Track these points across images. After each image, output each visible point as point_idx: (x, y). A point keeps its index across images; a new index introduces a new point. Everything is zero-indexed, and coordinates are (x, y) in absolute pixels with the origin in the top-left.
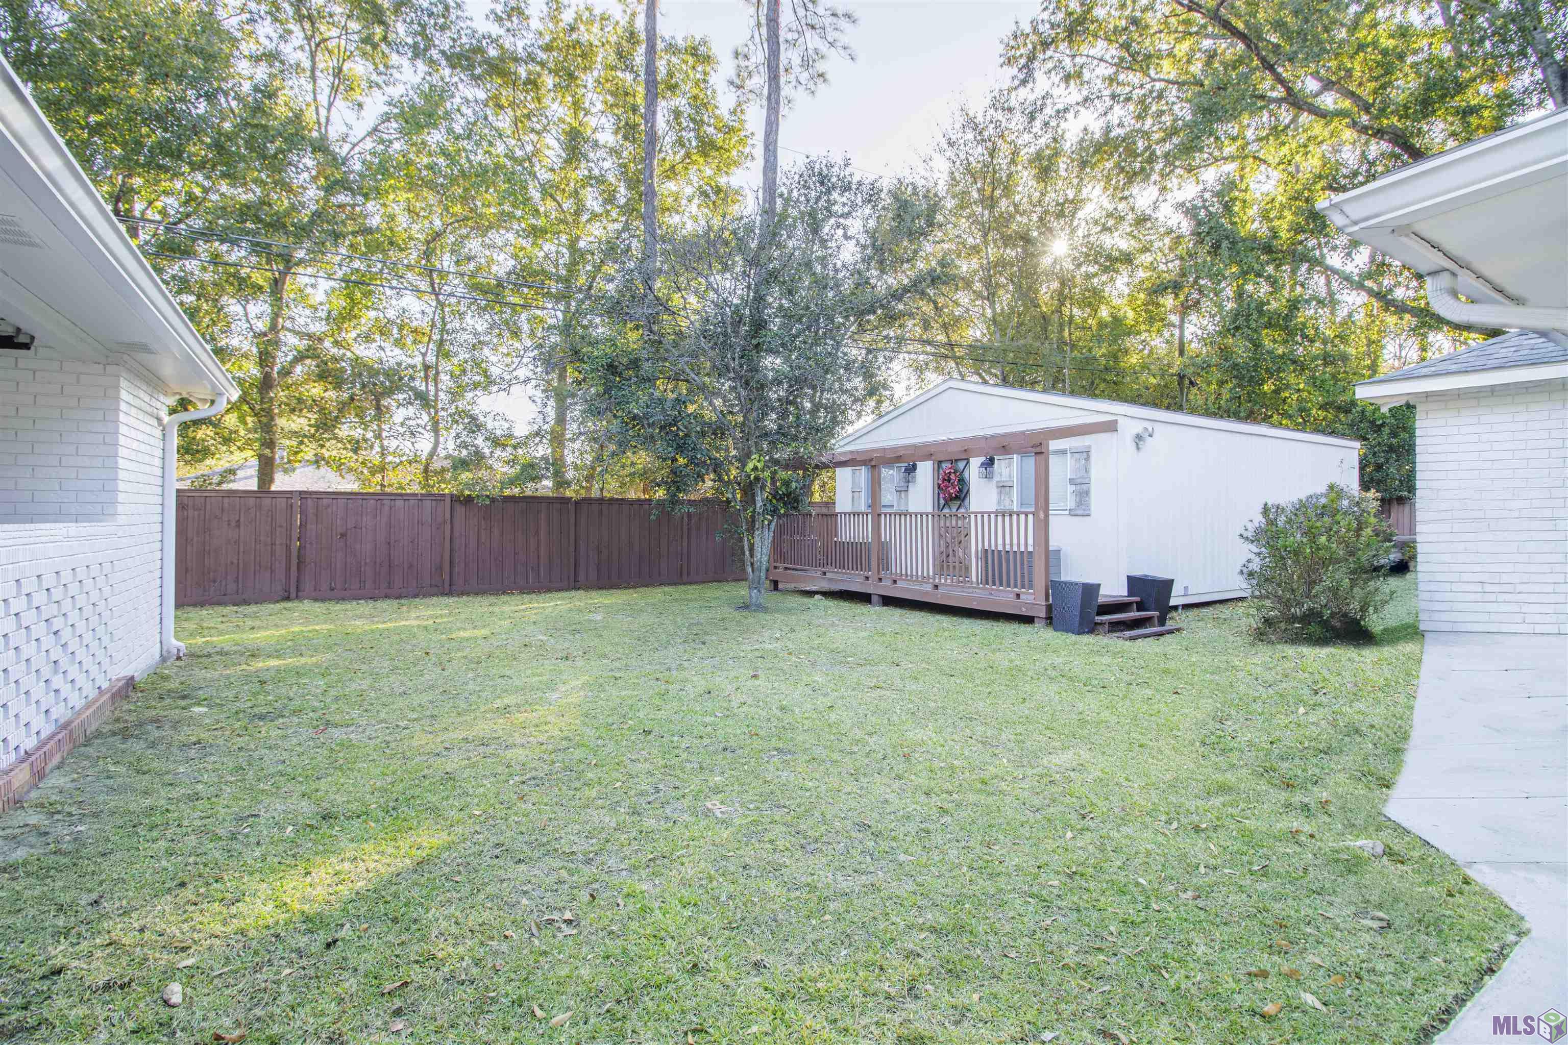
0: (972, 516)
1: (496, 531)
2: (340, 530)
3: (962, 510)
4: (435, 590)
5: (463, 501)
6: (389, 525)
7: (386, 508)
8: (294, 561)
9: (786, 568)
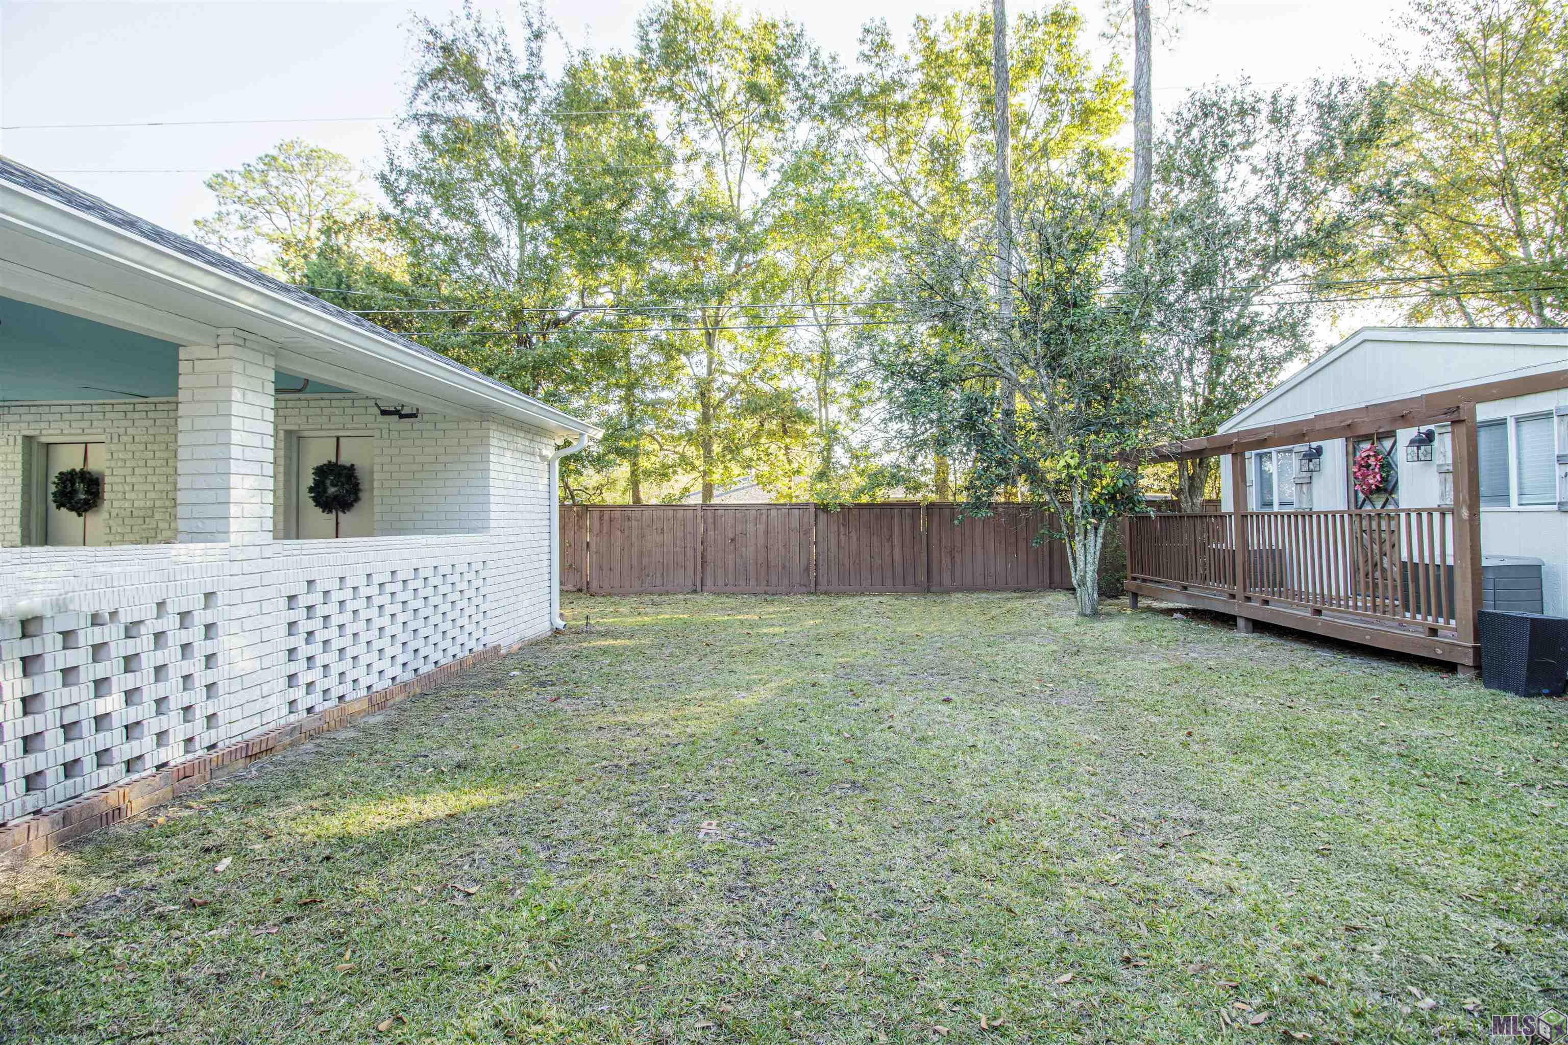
0: (1403, 516)
1: (854, 535)
2: (731, 536)
3: (1391, 507)
4: (804, 589)
5: (822, 508)
6: (767, 532)
7: (764, 517)
8: (699, 561)
9: (1144, 580)
